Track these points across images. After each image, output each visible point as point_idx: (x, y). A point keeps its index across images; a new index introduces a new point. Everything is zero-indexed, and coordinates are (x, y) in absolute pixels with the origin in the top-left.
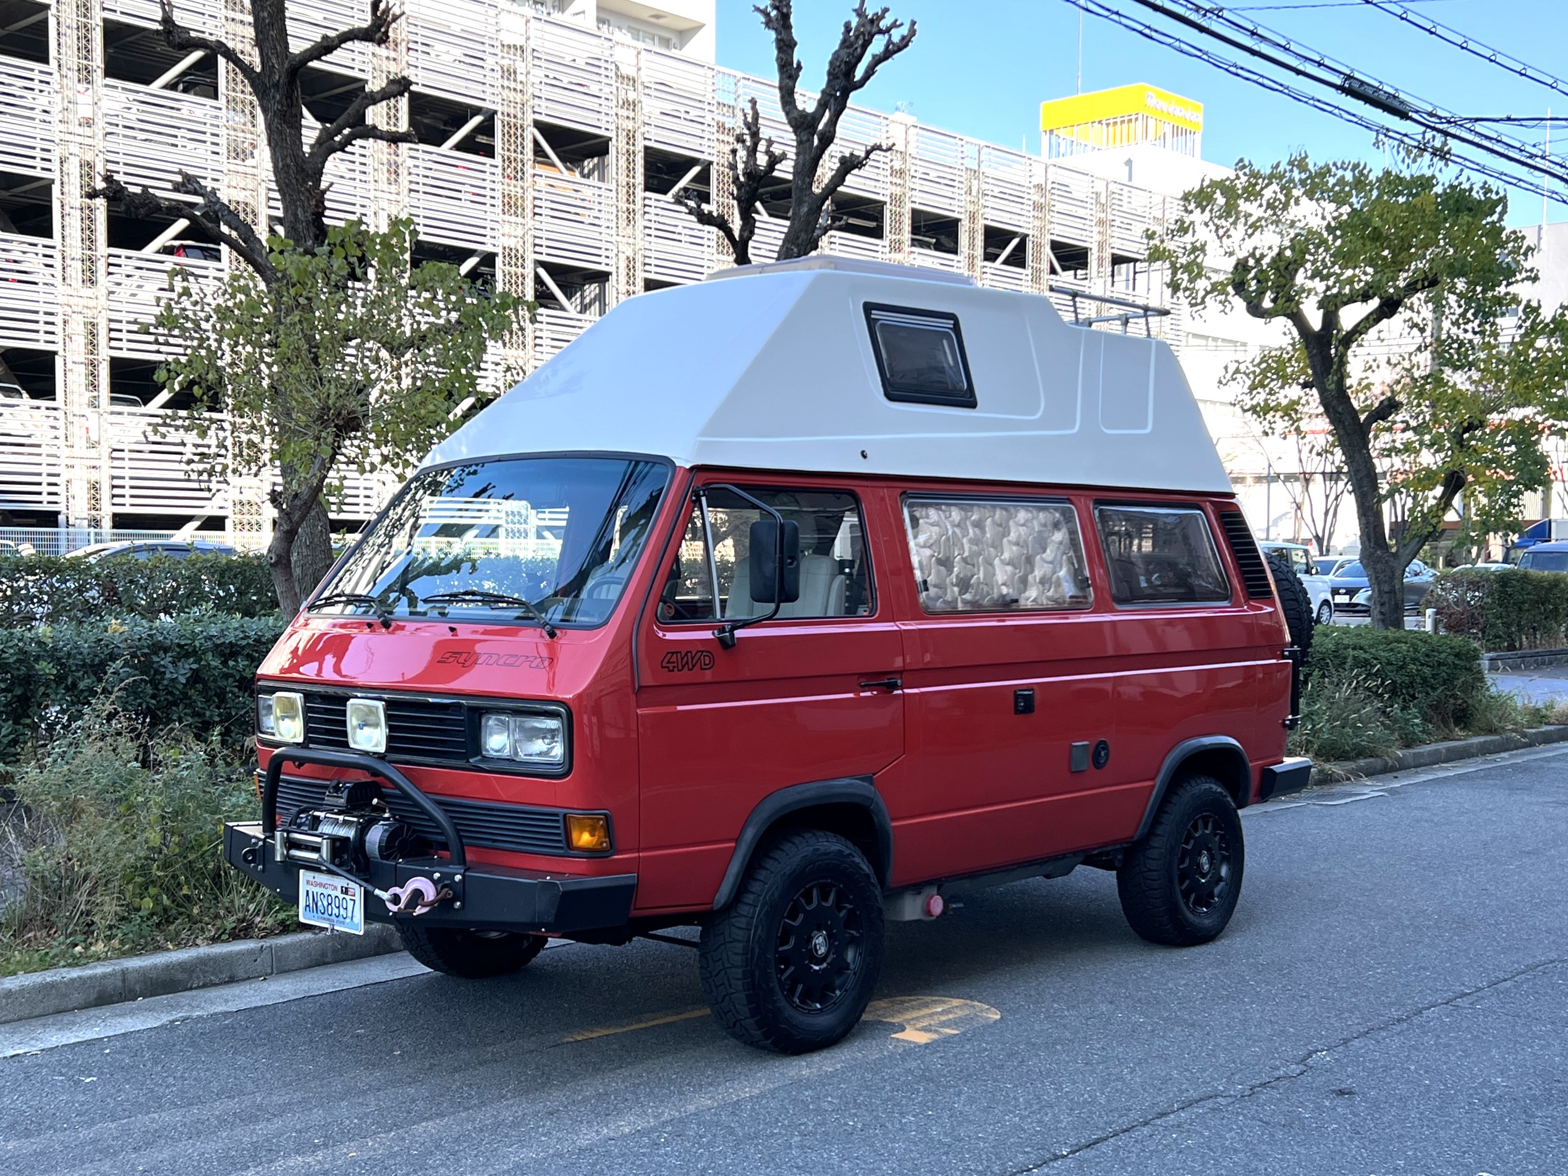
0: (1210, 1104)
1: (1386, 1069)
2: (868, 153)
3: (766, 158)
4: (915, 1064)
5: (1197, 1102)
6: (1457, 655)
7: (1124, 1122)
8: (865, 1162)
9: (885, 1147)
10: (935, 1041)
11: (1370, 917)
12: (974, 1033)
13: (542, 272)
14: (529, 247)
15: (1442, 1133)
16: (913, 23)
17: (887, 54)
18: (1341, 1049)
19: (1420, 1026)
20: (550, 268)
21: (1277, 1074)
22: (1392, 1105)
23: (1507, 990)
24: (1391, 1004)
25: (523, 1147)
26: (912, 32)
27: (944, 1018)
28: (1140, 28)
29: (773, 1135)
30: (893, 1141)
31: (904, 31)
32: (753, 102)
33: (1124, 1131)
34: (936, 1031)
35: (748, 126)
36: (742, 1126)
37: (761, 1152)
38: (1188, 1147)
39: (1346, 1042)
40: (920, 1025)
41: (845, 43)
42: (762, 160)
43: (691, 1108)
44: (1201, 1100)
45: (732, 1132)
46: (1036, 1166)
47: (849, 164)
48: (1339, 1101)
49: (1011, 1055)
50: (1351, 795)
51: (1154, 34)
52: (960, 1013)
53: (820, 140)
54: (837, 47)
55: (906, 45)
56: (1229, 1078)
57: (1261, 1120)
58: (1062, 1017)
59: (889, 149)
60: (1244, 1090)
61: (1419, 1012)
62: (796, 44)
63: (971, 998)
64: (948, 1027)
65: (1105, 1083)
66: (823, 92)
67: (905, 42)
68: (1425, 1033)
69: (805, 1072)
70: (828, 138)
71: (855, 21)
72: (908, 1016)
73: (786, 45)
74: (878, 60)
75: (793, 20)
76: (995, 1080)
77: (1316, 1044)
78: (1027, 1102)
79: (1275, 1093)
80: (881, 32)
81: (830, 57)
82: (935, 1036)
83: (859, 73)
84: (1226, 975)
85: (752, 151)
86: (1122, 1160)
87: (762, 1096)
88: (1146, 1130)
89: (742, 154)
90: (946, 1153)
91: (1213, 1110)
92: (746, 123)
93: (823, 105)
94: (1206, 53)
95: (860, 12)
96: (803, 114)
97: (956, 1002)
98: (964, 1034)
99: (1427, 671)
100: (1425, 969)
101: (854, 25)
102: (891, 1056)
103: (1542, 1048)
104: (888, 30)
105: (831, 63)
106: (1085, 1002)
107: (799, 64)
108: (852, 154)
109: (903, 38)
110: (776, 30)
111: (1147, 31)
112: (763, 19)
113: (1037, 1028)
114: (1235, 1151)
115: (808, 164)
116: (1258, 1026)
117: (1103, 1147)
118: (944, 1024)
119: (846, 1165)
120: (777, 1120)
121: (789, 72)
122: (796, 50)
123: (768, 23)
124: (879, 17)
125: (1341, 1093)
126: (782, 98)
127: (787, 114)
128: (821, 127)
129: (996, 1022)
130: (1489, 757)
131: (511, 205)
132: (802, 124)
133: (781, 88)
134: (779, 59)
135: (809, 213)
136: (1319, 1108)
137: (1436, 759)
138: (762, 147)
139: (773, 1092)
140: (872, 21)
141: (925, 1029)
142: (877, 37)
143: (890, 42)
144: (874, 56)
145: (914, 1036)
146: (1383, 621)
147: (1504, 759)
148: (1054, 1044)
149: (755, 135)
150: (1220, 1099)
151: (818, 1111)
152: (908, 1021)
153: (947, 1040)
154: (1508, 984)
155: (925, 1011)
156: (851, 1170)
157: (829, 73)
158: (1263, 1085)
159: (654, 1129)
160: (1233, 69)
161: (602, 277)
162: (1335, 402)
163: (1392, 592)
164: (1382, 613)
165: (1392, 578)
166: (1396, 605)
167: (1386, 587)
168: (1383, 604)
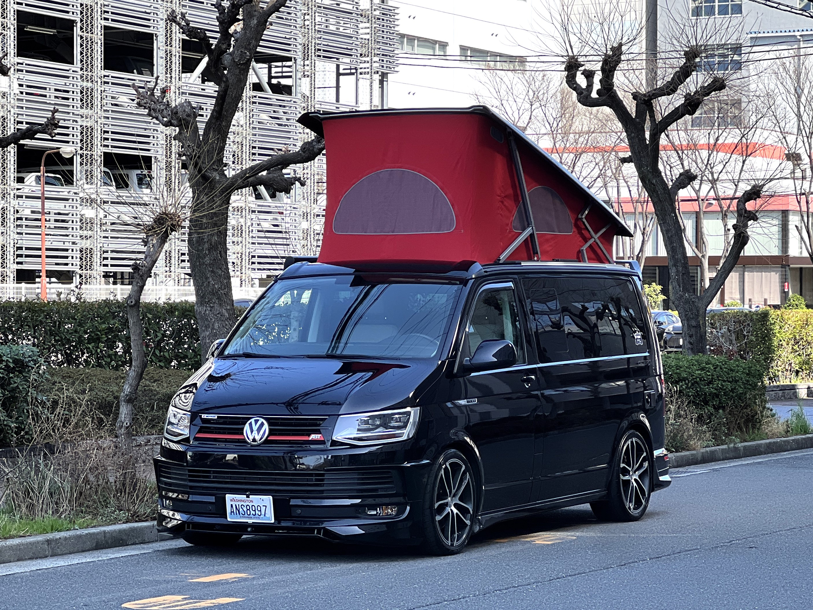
7: (665, 554)
10: (556, 543)
12: (571, 541)
39: (745, 538)
40: (541, 540)
64: (555, 540)
98: (566, 541)
102: (541, 546)
118: (552, 540)
129: (576, 539)
141: (545, 541)
153: (561, 543)
162: (650, 176)
163: (698, 327)
164: (690, 343)
165: (697, 316)
166: (701, 336)
167: (694, 323)
168: (691, 336)
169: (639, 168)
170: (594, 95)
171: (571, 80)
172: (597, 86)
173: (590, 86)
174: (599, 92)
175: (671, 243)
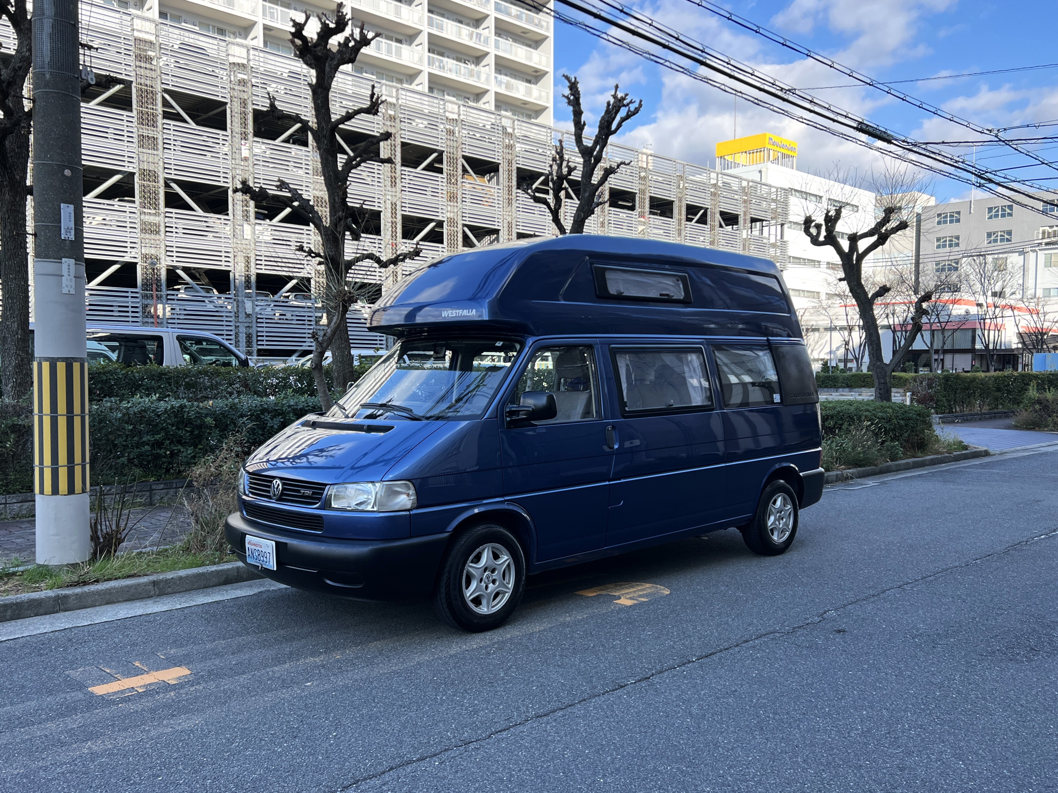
0: (771, 636)
1: (864, 619)
2: (618, 166)
3: (567, 169)
4: (623, 615)
5: (765, 635)
6: (919, 415)
7: (726, 645)
8: (592, 663)
9: (602, 656)
10: (635, 605)
11: (865, 545)
12: (655, 601)
13: (466, 229)
14: (460, 218)
15: (889, 652)
16: (641, 101)
17: (628, 117)
18: (842, 609)
19: (884, 598)
20: (471, 228)
21: (807, 622)
22: (864, 638)
23: (931, 581)
24: (870, 588)
25: (422, 654)
26: (640, 105)
27: (641, 593)
28: (752, 99)
29: (548, 649)
30: (607, 653)
31: (636, 105)
32: (561, 142)
33: (725, 649)
34: (636, 600)
35: (558, 153)
36: (533, 645)
37: (540, 658)
38: (757, 657)
39: (845, 606)
40: (628, 597)
41: (608, 112)
42: (565, 171)
43: (509, 636)
44: (767, 634)
45: (527, 647)
46: (679, 666)
47: (609, 172)
48: (837, 635)
49: (673, 611)
50: (863, 484)
51: (760, 103)
52: (649, 591)
53: (595, 160)
54: (603, 114)
55: (637, 112)
56: (782, 624)
57: (796, 644)
58: (701, 593)
59: (629, 164)
60: (789, 630)
61: (884, 592)
62: (582, 113)
63: (656, 584)
64: (643, 597)
65: (718, 625)
66: (596, 136)
67: (637, 111)
68: (886, 602)
69: (568, 619)
70: (598, 159)
71: (612, 101)
72: (623, 592)
73: (578, 114)
74: (623, 120)
75: (581, 101)
76: (663, 624)
77: (829, 607)
78: (678, 635)
79: (805, 632)
80: (624, 106)
81: (600, 119)
82: (636, 602)
83: (614, 127)
84: (787, 573)
85: (560, 166)
86: (723, 664)
87: (545, 630)
88: (737, 649)
89: (555, 167)
90: (634, 659)
91: (772, 639)
92: (556, 152)
93: (596, 143)
94: (787, 112)
95: (615, 96)
96: (587, 147)
97: (648, 585)
98: (650, 601)
99: (902, 422)
100: (890, 570)
101: (612, 103)
102: (612, 611)
103: (946, 609)
104: (628, 105)
105: (601, 122)
106: (713, 586)
107: (584, 123)
108: (610, 167)
109: (636, 108)
110: (573, 106)
111: (756, 101)
112: (567, 101)
113: (688, 598)
114: (781, 660)
115: (589, 172)
116: (801, 598)
117: (714, 657)
118: (640, 596)
119: (582, 665)
120: (551, 642)
121: (579, 126)
122: (583, 115)
123: (569, 103)
124: (623, 99)
125: (839, 631)
126: (576, 139)
127: (578, 147)
128: (595, 153)
129: (667, 595)
130: (936, 466)
131: (452, 197)
132: (586, 152)
133: (575, 135)
134: (574, 120)
135: (590, 195)
136: (827, 639)
137: (908, 467)
138: (565, 164)
139: (550, 628)
140: (620, 100)
141: (631, 598)
142: (622, 108)
143: (629, 111)
144: (621, 118)
145: (625, 602)
146: (881, 398)
147: (944, 467)
148: (695, 607)
149: (562, 158)
150: (777, 634)
151: (571, 638)
152: (623, 594)
153: (642, 604)
154: (932, 578)
155: (632, 590)
156: (585, 667)
157: (600, 127)
158: (799, 627)
159: (489, 646)
160: (801, 120)
161: (496, 232)
162: (856, 288)
163: (885, 383)
164: (880, 394)
165: (885, 376)
166: (888, 390)
167: (882, 381)
168: (880, 389)
169: (849, 284)
170: (822, 239)
171: (807, 231)
172: (823, 233)
173: (819, 233)
174: (825, 237)
175: (869, 330)
